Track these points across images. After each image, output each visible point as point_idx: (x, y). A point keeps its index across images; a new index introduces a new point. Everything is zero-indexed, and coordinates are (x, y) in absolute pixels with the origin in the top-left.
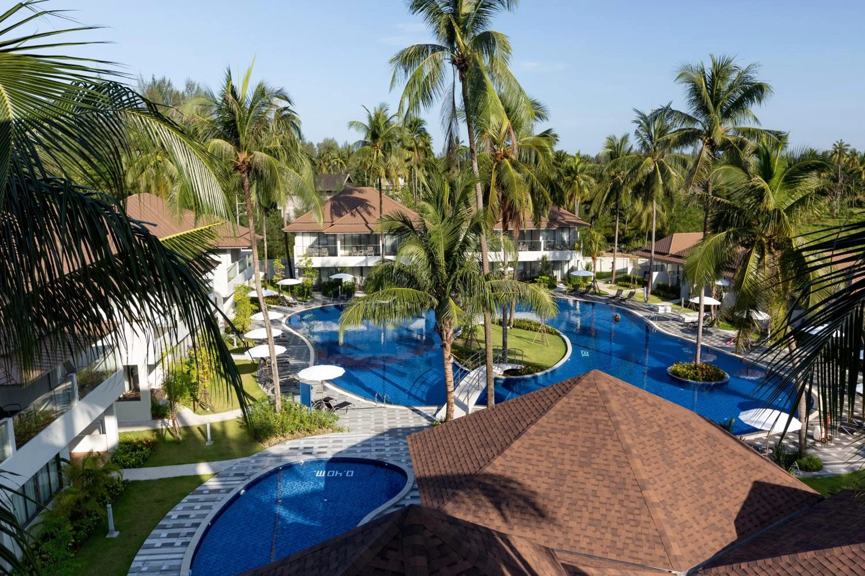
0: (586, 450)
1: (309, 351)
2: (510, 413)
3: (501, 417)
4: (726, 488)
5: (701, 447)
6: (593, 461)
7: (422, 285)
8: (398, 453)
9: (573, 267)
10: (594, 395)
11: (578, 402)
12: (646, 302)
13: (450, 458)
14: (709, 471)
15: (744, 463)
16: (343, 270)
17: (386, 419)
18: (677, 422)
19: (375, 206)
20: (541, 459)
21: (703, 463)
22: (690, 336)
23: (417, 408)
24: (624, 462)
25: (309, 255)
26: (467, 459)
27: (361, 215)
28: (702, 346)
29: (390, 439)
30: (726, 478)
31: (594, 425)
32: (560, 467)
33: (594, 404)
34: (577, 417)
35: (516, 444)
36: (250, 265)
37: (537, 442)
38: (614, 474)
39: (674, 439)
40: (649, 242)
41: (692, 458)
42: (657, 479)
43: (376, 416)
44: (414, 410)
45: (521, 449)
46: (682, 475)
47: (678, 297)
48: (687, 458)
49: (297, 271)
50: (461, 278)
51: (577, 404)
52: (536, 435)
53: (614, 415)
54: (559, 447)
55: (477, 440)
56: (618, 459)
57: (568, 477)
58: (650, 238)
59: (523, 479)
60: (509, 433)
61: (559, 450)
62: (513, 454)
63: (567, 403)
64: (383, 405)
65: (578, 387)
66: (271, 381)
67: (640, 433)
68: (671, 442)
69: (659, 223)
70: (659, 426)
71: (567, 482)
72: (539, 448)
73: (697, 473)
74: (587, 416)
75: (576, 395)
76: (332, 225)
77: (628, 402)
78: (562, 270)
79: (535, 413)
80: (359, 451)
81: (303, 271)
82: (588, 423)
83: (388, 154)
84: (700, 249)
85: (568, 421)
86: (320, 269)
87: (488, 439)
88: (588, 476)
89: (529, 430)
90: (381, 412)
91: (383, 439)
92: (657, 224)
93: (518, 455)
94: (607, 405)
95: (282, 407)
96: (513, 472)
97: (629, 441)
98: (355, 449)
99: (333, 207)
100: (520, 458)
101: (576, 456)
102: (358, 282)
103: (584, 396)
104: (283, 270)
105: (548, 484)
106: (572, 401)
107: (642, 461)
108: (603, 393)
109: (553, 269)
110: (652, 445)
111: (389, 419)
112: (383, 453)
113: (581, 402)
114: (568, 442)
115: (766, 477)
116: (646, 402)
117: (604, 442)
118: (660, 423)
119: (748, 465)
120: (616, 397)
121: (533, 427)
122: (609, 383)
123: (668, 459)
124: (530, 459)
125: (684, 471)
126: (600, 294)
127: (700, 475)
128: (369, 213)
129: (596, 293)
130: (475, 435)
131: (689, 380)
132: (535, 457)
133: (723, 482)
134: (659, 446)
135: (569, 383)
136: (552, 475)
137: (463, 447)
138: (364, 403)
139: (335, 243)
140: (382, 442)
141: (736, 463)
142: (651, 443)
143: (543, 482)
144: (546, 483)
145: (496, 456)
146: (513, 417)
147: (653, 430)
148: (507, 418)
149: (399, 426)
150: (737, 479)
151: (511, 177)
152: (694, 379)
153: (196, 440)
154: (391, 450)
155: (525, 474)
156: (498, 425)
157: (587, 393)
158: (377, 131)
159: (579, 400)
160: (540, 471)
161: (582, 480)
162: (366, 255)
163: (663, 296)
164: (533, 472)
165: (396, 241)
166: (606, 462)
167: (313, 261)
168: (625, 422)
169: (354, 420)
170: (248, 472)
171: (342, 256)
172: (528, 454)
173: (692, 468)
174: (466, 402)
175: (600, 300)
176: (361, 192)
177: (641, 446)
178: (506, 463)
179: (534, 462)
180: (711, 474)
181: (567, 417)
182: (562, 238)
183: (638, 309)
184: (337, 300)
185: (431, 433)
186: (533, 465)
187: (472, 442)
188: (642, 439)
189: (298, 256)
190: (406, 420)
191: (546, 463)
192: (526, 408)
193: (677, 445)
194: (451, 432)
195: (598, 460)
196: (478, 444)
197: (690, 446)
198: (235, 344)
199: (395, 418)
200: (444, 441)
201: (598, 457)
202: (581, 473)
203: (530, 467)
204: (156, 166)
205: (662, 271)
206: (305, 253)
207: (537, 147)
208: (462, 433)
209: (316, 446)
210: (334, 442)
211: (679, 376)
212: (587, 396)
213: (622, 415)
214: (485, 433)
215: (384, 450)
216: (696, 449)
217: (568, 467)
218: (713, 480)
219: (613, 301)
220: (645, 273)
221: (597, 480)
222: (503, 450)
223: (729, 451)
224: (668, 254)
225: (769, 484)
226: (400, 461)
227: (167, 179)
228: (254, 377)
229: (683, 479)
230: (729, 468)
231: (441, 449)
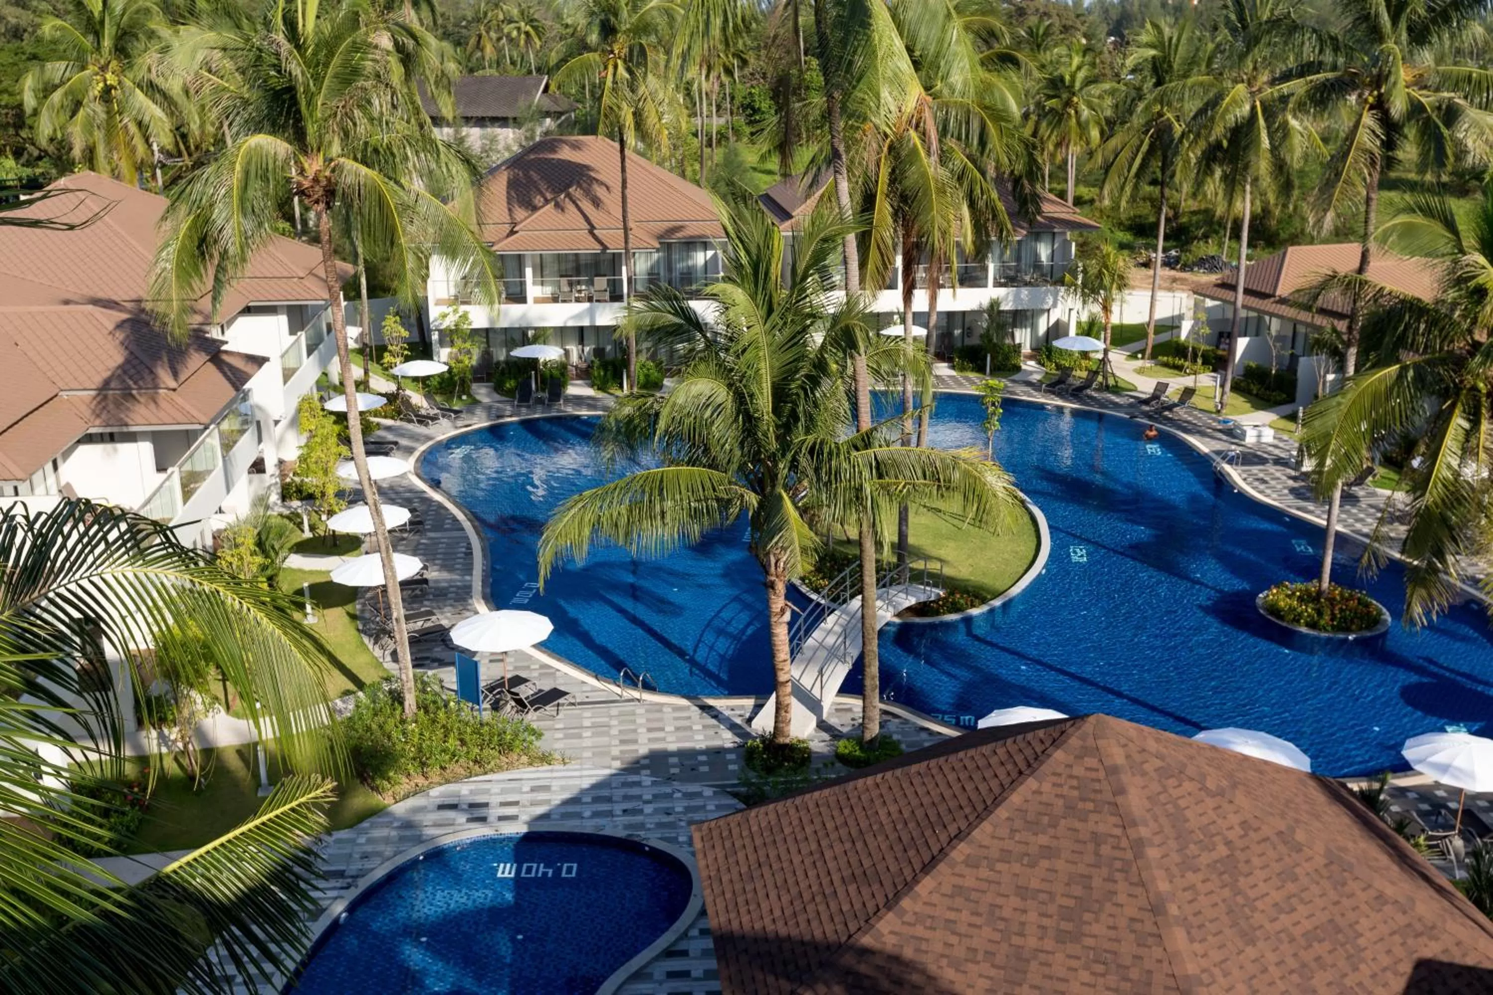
0: (1071, 903)
1: (469, 547)
2: (915, 802)
3: (893, 809)
4: (1360, 984)
5: (1315, 890)
6: (1086, 929)
7: (722, 458)
8: (671, 819)
9: (1057, 323)
10: (1094, 775)
11: (1059, 791)
12: (1218, 412)
13: (785, 899)
14: (1327, 945)
15: (1402, 920)
16: (541, 335)
17: (642, 730)
18: (1266, 831)
19: (609, 183)
20: (978, 921)
21: (1316, 928)
22: (1311, 506)
23: (711, 702)
24: (1150, 935)
25: (461, 299)
26: (822, 908)
27: (577, 206)
28: (1338, 534)
29: (654, 783)
30: (1363, 960)
31: (1091, 847)
32: (1016, 940)
33: (1092, 796)
34: (1055, 827)
35: (926, 885)
36: (329, 329)
37: (969, 882)
38: (1128, 961)
39: (1257, 872)
40: (1234, 245)
41: (1295, 916)
42: (1217, 971)
43: (621, 723)
44: (705, 708)
45: (935, 898)
46: (1271, 957)
47: (1291, 399)
48: (1283, 917)
49: (435, 337)
50: (811, 451)
51: (1057, 796)
52: (967, 865)
53: (1134, 824)
54: (1016, 895)
55: (843, 861)
56: (1138, 926)
57: (1034, 965)
58: (1236, 235)
59: (940, 967)
60: (912, 853)
61: (1015, 901)
62: (918, 907)
63: (1034, 792)
64: (636, 694)
65: (1059, 755)
66: (390, 634)
67: (1188, 865)
68: (1251, 880)
69: (1258, 203)
70: (1228, 843)
71: (1029, 976)
72: (974, 896)
73: (1302, 953)
74: (1078, 825)
75: (1054, 774)
76: (512, 233)
77: (1165, 790)
78: (1034, 327)
79: (968, 810)
80: (587, 814)
81: (449, 336)
82: (1078, 841)
83: (639, 73)
84: (1339, 404)
85: (1036, 834)
86: (487, 333)
87: (867, 863)
88: (1074, 963)
89: (954, 854)
90: (633, 714)
91: (638, 784)
92: (1252, 204)
93: (928, 910)
94: (1120, 800)
95: (419, 708)
96: (917, 950)
97: (1163, 886)
98: (576, 808)
99: (512, 185)
100: (932, 917)
101: (1051, 916)
102: (574, 358)
103: (1071, 777)
104: (405, 340)
105: (990, 978)
106: (1046, 787)
107: (1189, 933)
108: (1113, 771)
109: (1014, 325)
110: (1212, 892)
111: (650, 730)
112: (639, 818)
113: (1065, 790)
114: (1035, 884)
115: (1445, 951)
116: (1203, 788)
117: (1110, 886)
118: (1231, 835)
119: (1409, 925)
120: (1139, 780)
121: (962, 846)
122: (1125, 746)
123: (1242, 922)
124: (955, 922)
125: (1274, 950)
126: (1116, 390)
127: (1307, 956)
128: (596, 202)
129: (1107, 388)
130: (838, 848)
131: (1304, 630)
132: (965, 916)
133: (1356, 969)
134: (1227, 893)
135: (1042, 742)
136: (1000, 959)
137: (812, 873)
138: (595, 690)
139: (522, 274)
140: (635, 791)
141: (1385, 922)
142: (1209, 886)
143: (981, 976)
144: (987, 977)
145: (883, 911)
146: (919, 813)
147: (1215, 855)
148: (906, 814)
149: (673, 747)
150: (1385, 961)
151: (924, 175)
152: (1313, 625)
153: (235, 783)
154: (656, 811)
155: (943, 956)
156: (888, 828)
157: (1078, 771)
158: (612, 19)
159: (1060, 785)
160: (975, 950)
161: (1062, 973)
162: (590, 299)
163: (1257, 395)
164: (960, 952)
165: (658, 261)
166: (1112, 934)
167: (470, 316)
168: (1157, 840)
169: (573, 732)
170: (353, 868)
171: (537, 301)
172: (950, 909)
173: (1292, 940)
174: (816, 692)
175: (1117, 406)
176: (576, 146)
177: (1188, 895)
178: (906, 930)
179: (963, 929)
180: (1330, 952)
181: (1033, 826)
182: (1037, 256)
183: (1200, 433)
184: (528, 407)
185: (744, 826)
186: (959, 935)
187: (832, 865)
188: (1191, 877)
189: (438, 303)
190: (689, 733)
191: (987, 932)
192: (947, 794)
193: (1263, 887)
194: (787, 831)
195: (1096, 929)
196: (845, 874)
197: (1291, 887)
198: (306, 527)
199: (662, 729)
200: (772, 854)
201: (1097, 921)
202: (1059, 957)
203: (954, 940)
204: (106, 94)
205: (1257, 335)
206: (453, 291)
207: (985, 108)
208: (811, 838)
209: (494, 800)
210: (533, 790)
211: (1282, 618)
212: (1077, 777)
213: (1152, 823)
214: (859, 845)
215: (641, 811)
216: (1303, 895)
217: (1032, 942)
218: (1334, 965)
219: (1146, 408)
220: (1221, 335)
221: (1093, 974)
222: (898, 896)
223: (1372, 893)
224: (1274, 296)
225: (1451, 965)
226: (673, 840)
227: (133, 128)
228: (353, 617)
229: (1272, 969)
230: (1368, 934)
231: (766, 870)
